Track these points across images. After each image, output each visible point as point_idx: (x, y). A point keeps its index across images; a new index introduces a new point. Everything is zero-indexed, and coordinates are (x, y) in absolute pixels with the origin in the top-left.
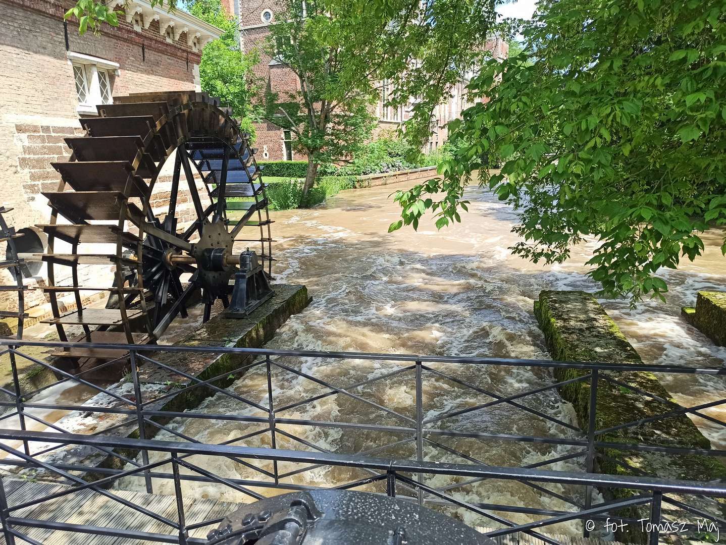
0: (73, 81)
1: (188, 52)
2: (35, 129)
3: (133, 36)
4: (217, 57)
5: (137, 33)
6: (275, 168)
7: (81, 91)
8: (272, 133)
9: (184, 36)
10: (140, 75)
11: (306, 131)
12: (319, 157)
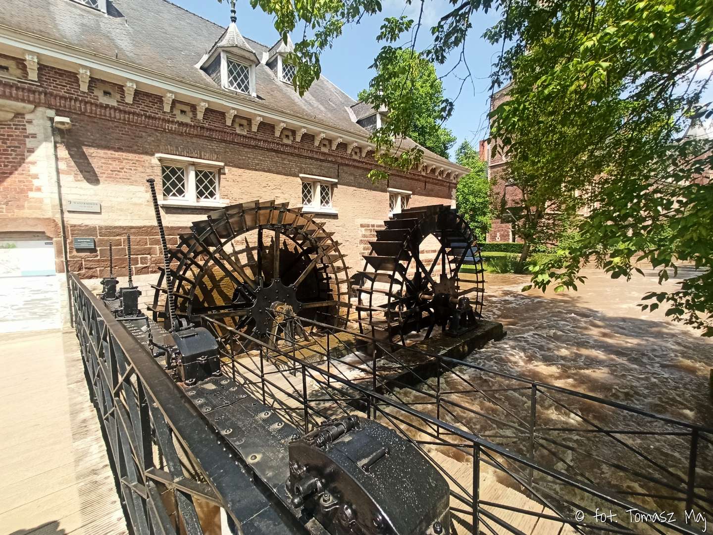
0: (388, 202)
1: (450, 183)
2: (368, 226)
3: (421, 177)
4: (471, 183)
5: (423, 176)
6: (503, 247)
7: (391, 206)
8: (503, 225)
9: (449, 175)
10: (422, 197)
11: (525, 224)
12: (532, 241)
